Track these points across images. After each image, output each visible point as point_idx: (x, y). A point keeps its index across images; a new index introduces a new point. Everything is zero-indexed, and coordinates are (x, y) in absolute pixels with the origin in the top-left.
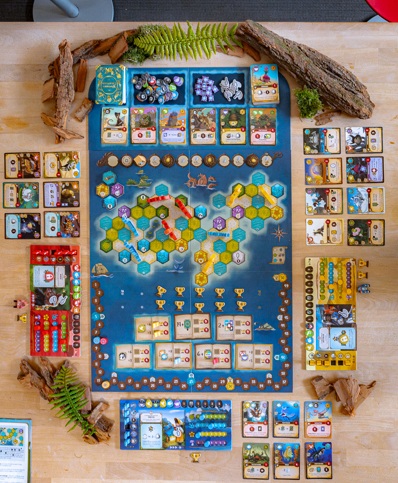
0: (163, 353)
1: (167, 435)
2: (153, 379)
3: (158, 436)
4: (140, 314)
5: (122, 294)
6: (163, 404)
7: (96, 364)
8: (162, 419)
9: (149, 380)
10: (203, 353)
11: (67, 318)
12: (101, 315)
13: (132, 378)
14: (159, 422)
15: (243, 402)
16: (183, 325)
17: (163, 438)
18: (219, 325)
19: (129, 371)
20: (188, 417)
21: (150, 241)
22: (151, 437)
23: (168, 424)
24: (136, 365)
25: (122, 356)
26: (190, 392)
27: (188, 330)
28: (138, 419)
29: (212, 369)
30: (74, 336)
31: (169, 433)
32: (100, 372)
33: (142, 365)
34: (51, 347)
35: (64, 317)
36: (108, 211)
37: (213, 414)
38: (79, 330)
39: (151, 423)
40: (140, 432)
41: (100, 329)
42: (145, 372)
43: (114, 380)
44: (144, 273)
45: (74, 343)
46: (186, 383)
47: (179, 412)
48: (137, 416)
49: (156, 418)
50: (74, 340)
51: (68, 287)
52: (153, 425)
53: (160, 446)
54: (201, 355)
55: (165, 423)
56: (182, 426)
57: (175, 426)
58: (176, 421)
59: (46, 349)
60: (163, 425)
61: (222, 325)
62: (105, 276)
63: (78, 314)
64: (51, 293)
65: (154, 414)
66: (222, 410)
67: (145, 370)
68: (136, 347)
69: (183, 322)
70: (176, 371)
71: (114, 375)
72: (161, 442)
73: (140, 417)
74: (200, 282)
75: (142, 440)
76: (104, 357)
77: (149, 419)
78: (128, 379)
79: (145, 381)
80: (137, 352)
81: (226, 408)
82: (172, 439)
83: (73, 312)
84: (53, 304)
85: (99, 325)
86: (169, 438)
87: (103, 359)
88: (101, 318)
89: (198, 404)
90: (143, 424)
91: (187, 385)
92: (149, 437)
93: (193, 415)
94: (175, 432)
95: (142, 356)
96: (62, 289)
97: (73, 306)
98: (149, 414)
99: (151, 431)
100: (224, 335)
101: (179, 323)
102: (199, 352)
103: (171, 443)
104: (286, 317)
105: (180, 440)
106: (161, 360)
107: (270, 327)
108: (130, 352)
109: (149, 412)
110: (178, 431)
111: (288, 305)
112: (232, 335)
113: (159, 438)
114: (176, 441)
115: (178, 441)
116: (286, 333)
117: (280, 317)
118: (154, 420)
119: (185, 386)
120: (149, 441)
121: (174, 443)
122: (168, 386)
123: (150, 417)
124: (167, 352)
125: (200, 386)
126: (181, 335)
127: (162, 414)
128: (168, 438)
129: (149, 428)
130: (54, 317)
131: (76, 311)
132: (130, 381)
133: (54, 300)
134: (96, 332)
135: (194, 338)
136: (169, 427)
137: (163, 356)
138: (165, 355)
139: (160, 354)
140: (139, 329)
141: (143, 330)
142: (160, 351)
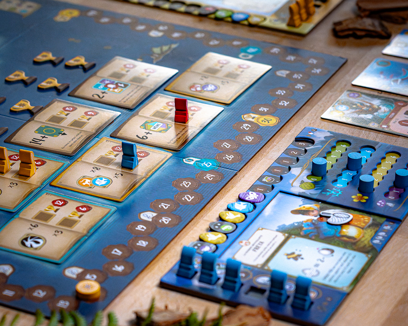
0: (88, 181)
3: (327, 252)
6: (232, 217)
7: (9, 293)
8: (277, 231)
9: (144, 222)
10: (147, 131)
13: (112, 247)
14: (281, 237)
16: (43, 137)
17: (338, 245)
18: (96, 97)
22: (319, 262)
23: (302, 227)
25: (29, 243)
32: (40, 293)
39: (276, 252)
42: (117, 221)
46: (206, 172)
49: (266, 240)
54: (148, 135)
57: (316, 218)
60: (298, 235)
61: (100, 94)
66: (324, 142)
67: (111, 219)
70: (158, 178)
71: (73, 272)
72: (349, 251)
75: (318, 280)
78: (107, 254)
79: (141, 228)
80: (44, 217)
82: (352, 231)
87: (7, 277)
89: (277, 171)
90: (270, 265)
91: (211, 171)
92: (317, 265)
94: (334, 221)
95: (67, 211)
99: (302, 259)
100: (128, 96)
101: (34, 141)
102: (137, 136)
103: (363, 237)
104: (161, 28)
105: (364, 222)
106: (105, 189)
107: (165, 48)
108: (32, 227)
109: (239, 246)
110: (333, 215)
111: (136, 21)
112: (139, 88)
113: (332, 251)
114: (363, 229)
115: (363, 224)
116: (198, 35)
117: (154, 34)
118: (271, 244)
119: (212, 176)
120: (331, 271)
121: (365, 233)
122: (189, 199)
123: (257, 248)
124: (93, 175)
125: (230, 157)
126: (70, 145)
127: (262, 229)
128: (345, 239)
129: (289, 258)
132: (116, 251)
135: (94, 132)
136: (310, 228)
137: (97, 183)
138: (98, 179)
139: (86, 185)
142: (81, 184)
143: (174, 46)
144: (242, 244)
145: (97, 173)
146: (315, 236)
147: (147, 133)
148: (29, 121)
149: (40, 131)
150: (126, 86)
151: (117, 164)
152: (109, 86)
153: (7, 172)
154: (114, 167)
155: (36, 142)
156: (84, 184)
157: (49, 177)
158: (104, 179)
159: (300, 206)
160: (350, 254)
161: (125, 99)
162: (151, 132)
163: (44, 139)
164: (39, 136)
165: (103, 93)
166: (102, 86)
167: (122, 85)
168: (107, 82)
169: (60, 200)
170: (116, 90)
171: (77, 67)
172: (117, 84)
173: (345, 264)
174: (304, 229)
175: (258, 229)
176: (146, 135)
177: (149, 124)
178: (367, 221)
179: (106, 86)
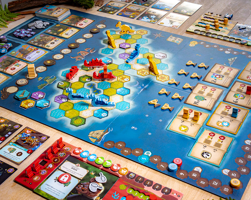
0: (220, 123)
2: (248, 142)
5: (136, 129)
7: (202, 182)
9: (248, 145)
10: (237, 99)
11: (125, 184)
12: (145, 154)
13: (238, 158)
16: (198, 101)
18: (213, 82)
19: (228, 156)
21: (102, 93)
25: (205, 155)
27: (206, 100)
30: (154, 188)
32: (215, 183)
33: (225, 144)
35: (122, 187)
36: (48, 108)
38: (148, 180)
41: (161, 161)
42: (236, 144)
43: (233, 175)
45: (163, 192)
50: (157, 190)
51: (91, 168)
54: (237, 101)
63: (130, 173)
64: (84, 187)
68: (202, 139)
71: (226, 172)
76: (197, 172)
78: (237, 162)
79: (247, 148)
80: (208, 142)
83: (123, 175)
84: (99, 190)
85: (156, 160)
87: (200, 174)
88: (150, 155)
95: (216, 139)
96: (88, 174)
97: (117, 172)
100: (225, 82)
101: (195, 103)
102: (233, 101)
104: (229, 50)
106: (228, 128)
107: (233, 59)
108: (204, 147)
111: (219, 46)
112: (228, 78)
116: (243, 53)
117: (227, 52)
126: (209, 105)
130: (115, 197)
131: (124, 172)
132: (240, 161)
133: (95, 187)
134: (163, 166)
135: (217, 99)
137: (224, 124)
140: (182, 131)
141: (186, 128)
142: (218, 125)
143: (236, 58)
145: (223, 119)
147: (237, 100)
148: (191, 93)
149: (196, 98)
150: (223, 77)
151: (229, 115)
152: (217, 76)
153: (188, 118)
154: (229, 117)
155: (196, 104)
156: (219, 125)
157: (205, 121)
158: (226, 123)
161: (224, 83)
162: (238, 99)
163: (198, 102)
164: (196, 101)
165: (215, 80)
166: (214, 77)
167: (221, 76)
168: (216, 75)
169: (212, 133)
170: (220, 79)
171: (202, 67)
172: (219, 76)
177: (236, 96)
179: (216, 77)
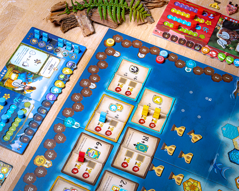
0: (119, 108)
1: (21, 74)
2: (93, 86)
3: (25, 64)
4: (176, 105)
5: (207, 98)
6: (60, 84)
7: (137, 44)
8: (42, 76)
9: (94, 82)
10: (97, 149)
11: (200, 39)
12: (191, 69)
13: (105, 68)
14: (41, 72)
15: (12, 167)
16: (143, 142)
17: (20, 68)
18: (124, 181)
19: (114, 69)
20: (30, 101)
22: (29, 58)
24: (117, 78)
25: (135, 69)
26: (58, 116)
27: (135, 145)
28: (56, 54)
29: (73, 150)
30: (177, 38)
31: (22, 75)
32: (127, 44)
33: (115, 83)
34: (174, 14)
35: (202, 37)
37: (18, 128)
38: (183, 44)
39: (44, 64)
40: (40, 51)
41: (175, 62)
42: (104, 83)
43: (111, 52)
44: (224, 129)
45: (169, 35)
47: (40, 95)
48: (60, 55)
49: (48, 71)
50: (173, 36)
51: (234, 53)
52: (40, 65)
53: (13, 62)
55: (36, 77)
56: (23, 91)
57: (27, 85)
58: (32, 88)
59: (173, 10)
60: (35, 74)
61: (123, 185)
62: (235, 91)
63: (200, 50)
64: (234, 37)
65: (53, 71)
66: (16, 139)
67: (107, 84)
68: (139, 86)
69: (146, 143)
70: (90, 112)
71: (117, 54)
72: (17, 65)
73: (57, 57)
74: (189, 184)
75: (30, 49)
76: (141, 53)
77: (50, 65)
78: (106, 64)
79: (95, 79)
80: (133, 84)
81: (17, 145)
82: (14, 76)
83: (204, 46)
85: (180, 64)
86: (17, 74)
87: (139, 52)
88: (186, 68)
89: (39, 117)
90: (47, 57)
91: (67, 117)
92: (30, 57)
93: (29, 107)
94: (20, 81)
95: (125, 88)
96: (235, 47)
97: (211, 49)
98: (55, 66)
99: (35, 60)
101: (147, 139)
102: (101, 145)
103: (10, 73)
105: (8, 82)
106: (112, 103)
108: (136, 78)
109: (58, 67)
110: (19, 85)
113: (23, 65)
114: (9, 78)
115: (8, 81)
118: (46, 68)
119: (67, 113)
120: (25, 54)
121: (8, 75)
122: (77, 97)
123: (51, 66)
124: (118, 113)
125: (59, 128)
126: (131, 135)
127: (48, 78)
128: (17, 72)
129: (40, 60)
130: (206, 29)
131: (205, 50)
132: (103, 65)
133: (224, 36)
134: (173, 57)
135: (121, 147)
136: (30, 78)
137: (115, 107)
138: (115, 110)
139: (119, 105)
140: (159, 97)
141: (155, 100)
142: (122, 106)
144: (57, 69)
146: (28, 74)
154: (109, 118)
156: (120, 106)
157: (135, 111)
158: (112, 109)
159: (32, 92)
160: (17, 63)
170: (115, 188)
173: (19, 58)
174: (32, 78)
175: (50, 77)
176: (97, 146)
178: (6, 83)
